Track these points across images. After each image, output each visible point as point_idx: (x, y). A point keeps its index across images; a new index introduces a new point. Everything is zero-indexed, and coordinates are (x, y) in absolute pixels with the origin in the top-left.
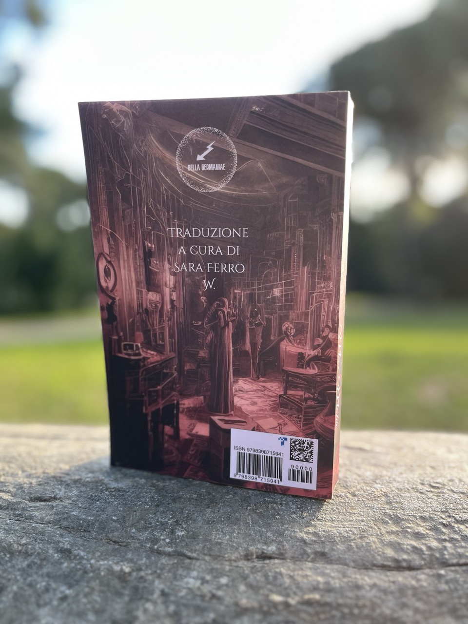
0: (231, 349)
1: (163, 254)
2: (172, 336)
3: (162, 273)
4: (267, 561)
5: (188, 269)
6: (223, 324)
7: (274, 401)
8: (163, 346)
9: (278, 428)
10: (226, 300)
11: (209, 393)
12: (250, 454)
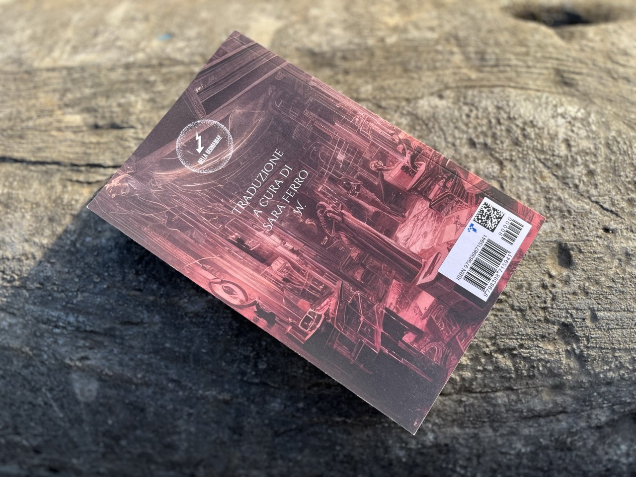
0: (365, 224)
1: (250, 231)
2: (322, 273)
3: (263, 242)
5: (275, 218)
6: (339, 218)
7: (432, 215)
8: (326, 287)
9: (458, 226)
10: (321, 203)
11: (394, 272)
12: (471, 268)
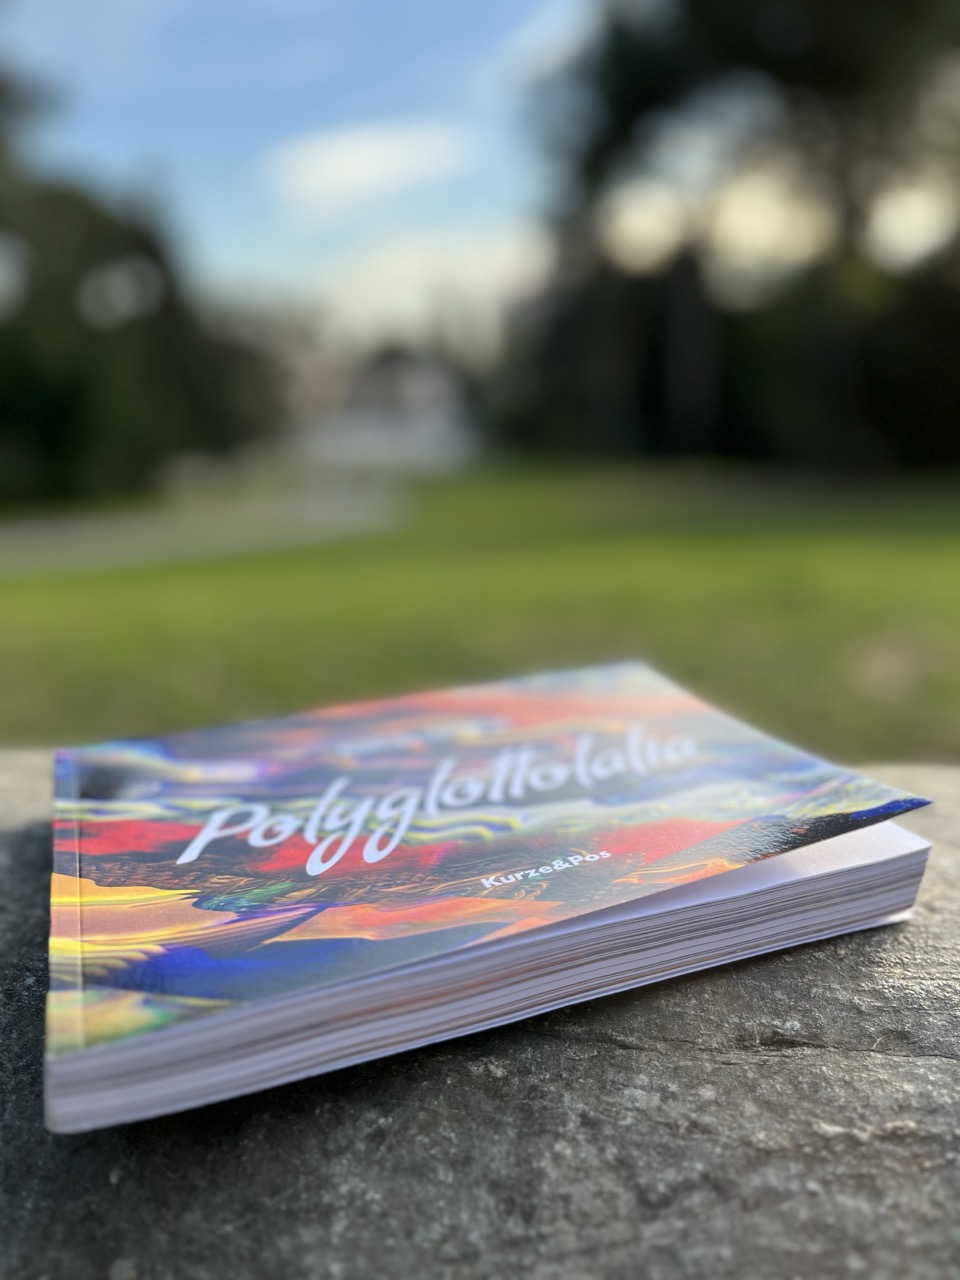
4: (789, 1052)
